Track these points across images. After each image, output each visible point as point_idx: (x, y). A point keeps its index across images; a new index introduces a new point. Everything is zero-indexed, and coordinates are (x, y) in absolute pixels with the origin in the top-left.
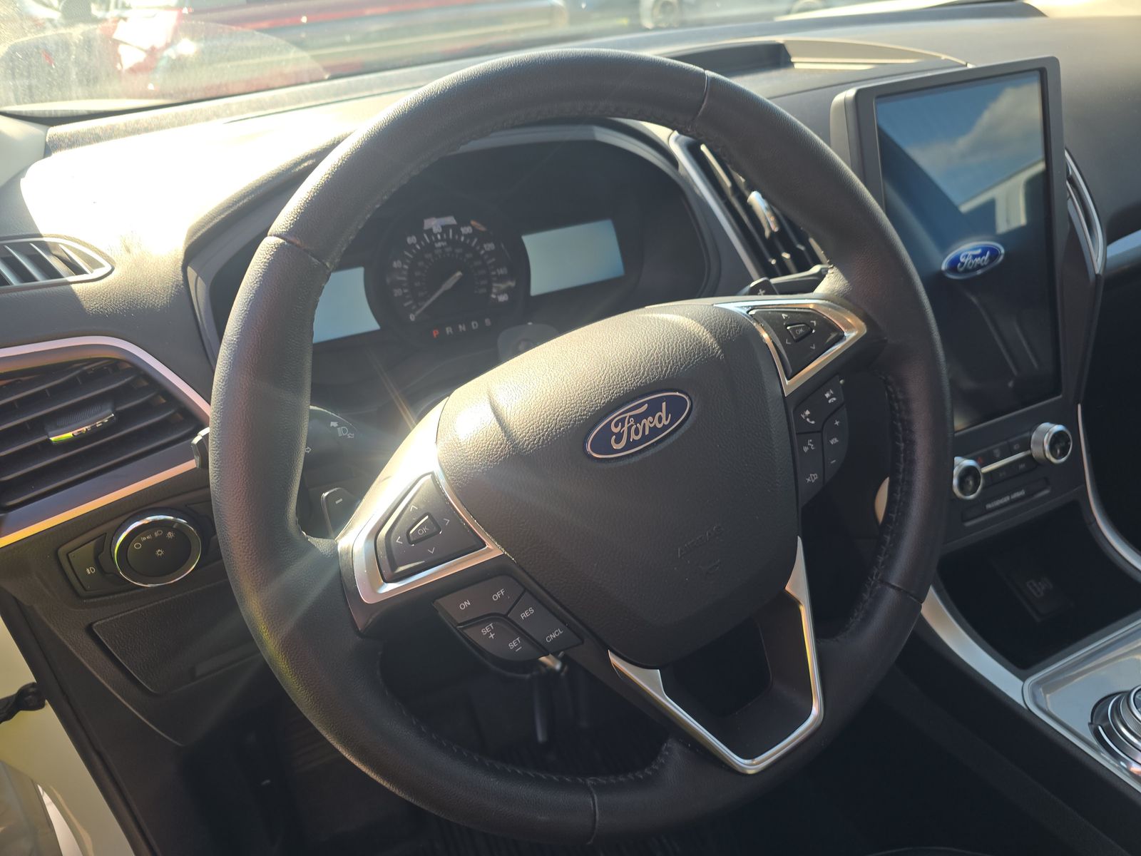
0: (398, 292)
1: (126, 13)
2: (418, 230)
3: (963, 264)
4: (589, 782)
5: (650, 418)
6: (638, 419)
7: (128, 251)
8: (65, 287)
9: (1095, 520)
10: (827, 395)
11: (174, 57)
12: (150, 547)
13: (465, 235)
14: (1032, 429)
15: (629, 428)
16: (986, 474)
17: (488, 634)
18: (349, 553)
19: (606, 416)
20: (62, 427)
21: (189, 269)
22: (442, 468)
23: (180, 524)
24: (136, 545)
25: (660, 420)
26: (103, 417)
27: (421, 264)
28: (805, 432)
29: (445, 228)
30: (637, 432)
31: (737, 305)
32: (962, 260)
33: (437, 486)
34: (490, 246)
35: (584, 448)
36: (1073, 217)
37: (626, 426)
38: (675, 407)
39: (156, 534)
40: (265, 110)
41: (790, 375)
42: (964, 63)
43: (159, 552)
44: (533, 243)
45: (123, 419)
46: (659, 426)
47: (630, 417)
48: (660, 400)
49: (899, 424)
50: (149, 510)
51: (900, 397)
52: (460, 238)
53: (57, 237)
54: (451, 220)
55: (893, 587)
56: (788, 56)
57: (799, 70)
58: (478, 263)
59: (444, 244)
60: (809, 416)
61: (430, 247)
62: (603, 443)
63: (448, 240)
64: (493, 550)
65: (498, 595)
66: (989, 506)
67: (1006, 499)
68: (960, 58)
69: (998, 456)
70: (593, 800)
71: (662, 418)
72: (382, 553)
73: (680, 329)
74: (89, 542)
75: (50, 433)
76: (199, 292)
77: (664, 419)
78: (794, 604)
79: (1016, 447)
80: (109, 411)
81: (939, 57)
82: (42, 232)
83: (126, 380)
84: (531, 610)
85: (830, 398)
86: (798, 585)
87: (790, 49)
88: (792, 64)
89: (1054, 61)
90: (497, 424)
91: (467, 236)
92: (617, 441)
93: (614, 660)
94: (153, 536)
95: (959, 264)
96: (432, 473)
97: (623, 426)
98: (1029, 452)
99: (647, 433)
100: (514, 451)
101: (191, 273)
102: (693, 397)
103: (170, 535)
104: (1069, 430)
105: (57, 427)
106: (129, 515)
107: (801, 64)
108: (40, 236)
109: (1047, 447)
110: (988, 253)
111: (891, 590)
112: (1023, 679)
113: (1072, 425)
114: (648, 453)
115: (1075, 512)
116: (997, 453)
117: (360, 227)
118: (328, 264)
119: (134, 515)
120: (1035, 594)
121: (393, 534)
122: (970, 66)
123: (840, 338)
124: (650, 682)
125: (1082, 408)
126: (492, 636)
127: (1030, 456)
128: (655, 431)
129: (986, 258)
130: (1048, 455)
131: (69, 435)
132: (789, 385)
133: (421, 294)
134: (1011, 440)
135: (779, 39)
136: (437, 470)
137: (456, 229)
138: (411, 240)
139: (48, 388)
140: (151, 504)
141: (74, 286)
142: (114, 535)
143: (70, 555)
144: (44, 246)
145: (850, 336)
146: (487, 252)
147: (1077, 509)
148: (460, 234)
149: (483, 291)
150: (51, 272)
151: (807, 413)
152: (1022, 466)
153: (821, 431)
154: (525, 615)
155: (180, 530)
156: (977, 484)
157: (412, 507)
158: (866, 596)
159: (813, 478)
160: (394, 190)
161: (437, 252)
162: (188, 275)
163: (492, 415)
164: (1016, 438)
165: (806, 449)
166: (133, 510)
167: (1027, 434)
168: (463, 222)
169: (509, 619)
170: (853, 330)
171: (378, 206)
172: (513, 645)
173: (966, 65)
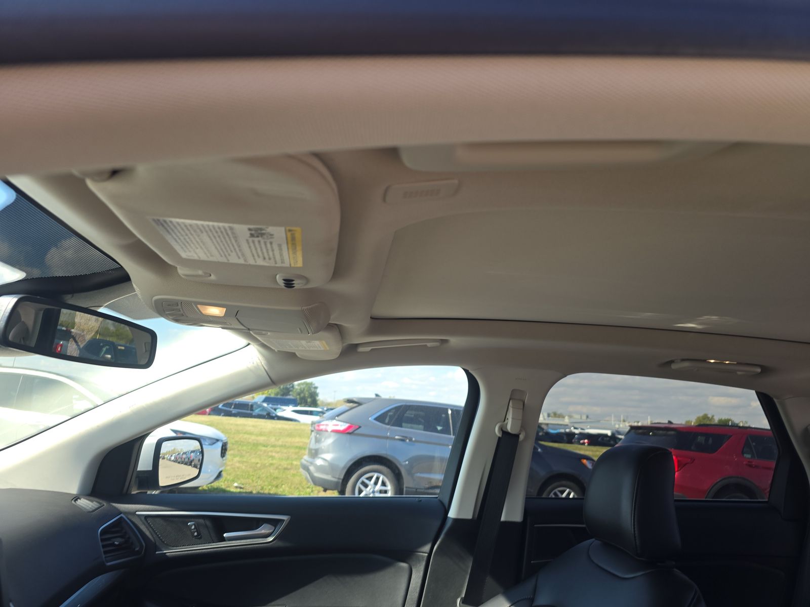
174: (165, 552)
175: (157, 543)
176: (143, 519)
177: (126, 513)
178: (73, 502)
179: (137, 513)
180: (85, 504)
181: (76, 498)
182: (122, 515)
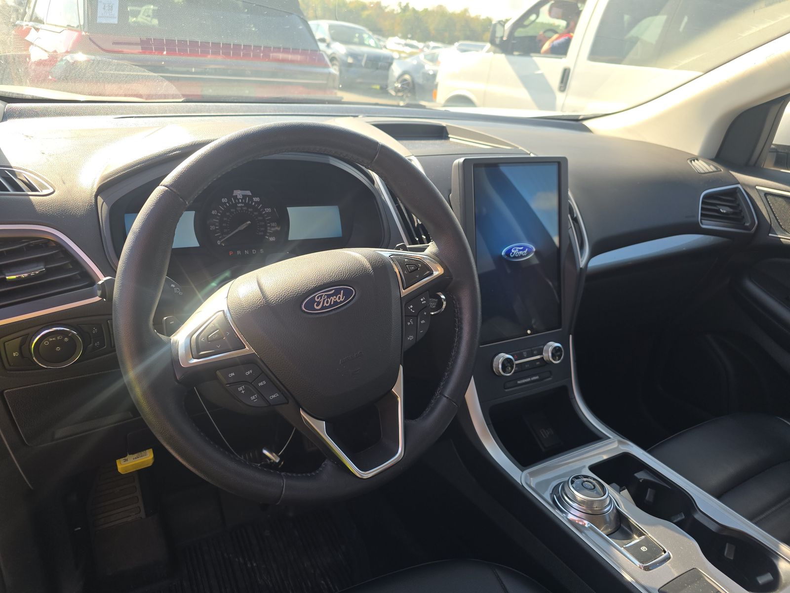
0: (212, 228)
1: (39, 26)
2: (230, 195)
3: (513, 253)
4: (283, 474)
5: (335, 297)
6: (329, 296)
7: (64, 183)
8: (26, 197)
9: (575, 397)
10: (422, 300)
11: (71, 61)
12: (54, 345)
13: (255, 202)
14: (544, 345)
15: (324, 300)
16: (516, 364)
17: (241, 391)
18: (176, 343)
19: (314, 293)
20: (14, 272)
21: (99, 197)
22: (228, 307)
23: (73, 334)
24: (46, 343)
25: (339, 298)
26: (38, 269)
27: (228, 214)
28: (409, 315)
29: (244, 197)
30: (327, 303)
31: (386, 253)
32: (513, 251)
33: (225, 317)
34: (268, 210)
35: (301, 307)
36: (571, 237)
37: (323, 299)
38: (347, 293)
39: (58, 338)
40: (144, 114)
41: (405, 288)
42: (529, 153)
43: (58, 349)
44: (293, 212)
45: (49, 272)
46: (339, 301)
47: (325, 295)
48: (341, 289)
49: (457, 320)
50: (58, 324)
51: (458, 306)
52: (252, 203)
53: (20, 169)
54: (249, 193)
55: (445, 397)
56: (447, 134)
57: (452, 141)
58: (260, 218)
59: (243, 205)
60: (412, 308)
61: (234, 206)
62: (310, 305)
63: (245, 203)
64: (248, 349)
65: (249, 373)
66: (519, 382)
67: (528, 380)
68: (527, 150)
69: (525, 356)
70: (283, 481)
71: (341, 297)
72: (193, 344)
73: (356, 259)
74: (18, 338)
75: (7, 274)
76: (103, 209)
77: (341, 298)
78: (395, 397)
79: (535, 352)
80: (42, 267)
81: (518, 148)
82: (12, 165)
83: (54, 252)
84: (264, 382)
85: (423, 301)
86: (398, 390)
87: (448, 129)
88: (448, 138)
89: (565, 159)
90: (259, 290)
91: (256, 202)
92: (317, 306)
93: (302, 413)
94: (56, 338)
95: (511, 253)
96: (223, 311)
97: (321, 299)
98: (542, 356)
99: (332, 303)
100: (266, 303)
101: (100, 200)
102: (356, 290)
103: (66, 339)
104: (564, 348)
105: (11, 272)
106: (44, 325)
107: (453, 138)
108: (11, 167)
109: (550, 354)
110: (527, 250)
111: (445, 399)
112: (522, 471)
113: (566, 345)
114: (331, 313)
115: (565, 392)
116: (525, 354)
117: (205, 188)
118: (187, 203)
119: (47, 326)
120: (544, 437)
121: (200, 337)
122: (532, 155)
123: (432, 274)
124: (320, 427)
125: (573, 337)
126: (243, 392)
127: (542, 358)
128: (336, 303)
129: (525, 252)
130: (551, 359)
131: (14, 277)
132: (404, 292)
133: (225, 230)
134: (533, 349)
135: (443, 123)
136: (226, 309)
137: (251, 198)
138: (224, 200)
139: (6, 251)
140: (58, 321)
141: (31, 197)
142: (33, 336)
143: (6, 344)
144: (13, 173)
145: (436, 273)
146: (266, 213)
147: (565, 391)
148: (253, 201)
149: (262, 233)
150: (17, 188)
151: (411, 306)
152: (538, 363)
153: (417, 316)
154: (261, 384)
155: (72, 338)
156: (512, 368)
157: (211, 325)
158: (433, 401)
159: (411, 338)
160: (224, 173)
161: (238, 209)
162: (98, 200)
163: (257, 286)
164: (537, 348)
165: (409, 324)
166: (47, 323)
167: (542, 347)
168: (254, 195)
169: (253, 385)
170: (438, 271)
171: (215, 179)
172: (253, 398)
173: (530, 154)
174: (779, 236)
175: (772, 225)
176: (762, 195)
177: (743, 185)
178: (689, 162)
179: (757, 187)
180: (702, 166)
181: (695, 159)
182: (739, 186)
